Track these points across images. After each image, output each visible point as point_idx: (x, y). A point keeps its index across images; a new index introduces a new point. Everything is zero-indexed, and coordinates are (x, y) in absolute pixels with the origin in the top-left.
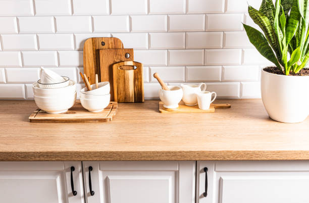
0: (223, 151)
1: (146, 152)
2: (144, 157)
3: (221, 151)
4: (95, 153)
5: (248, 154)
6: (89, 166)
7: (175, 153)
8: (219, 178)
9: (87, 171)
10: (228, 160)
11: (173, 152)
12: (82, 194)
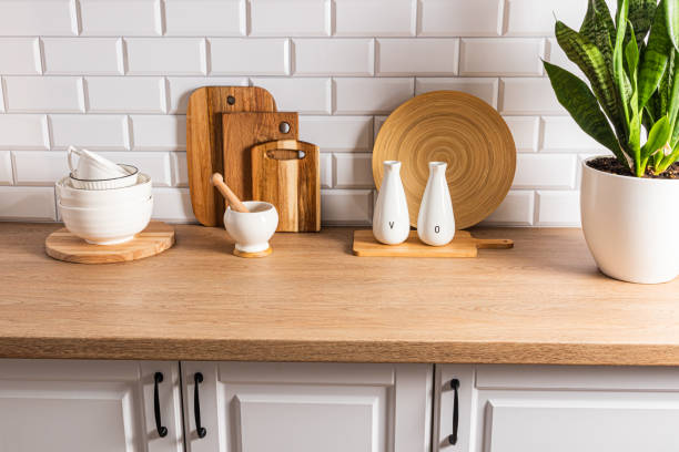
0: (494, 344)
1: (323, 344)
2: (318, 353)
3: (489, 344)
4: (210, 343)
5: (550, 350)
6: (194, 372)
7: (386, 347)
8: (485, 403)
9: (190, 383)
10: (504, 364)
11: (381, 344)
12: (178, 433)
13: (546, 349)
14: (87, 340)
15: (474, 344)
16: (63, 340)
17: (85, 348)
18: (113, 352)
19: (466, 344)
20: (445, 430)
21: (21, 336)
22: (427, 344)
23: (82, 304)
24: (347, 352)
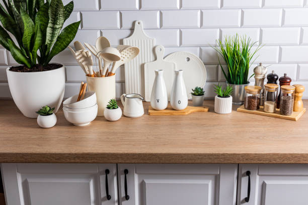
0: (269, 154)
1: (188, 155)
2: (185, 159)
3: (267, 154)
4: (134, 155)
5: (296, 157)
6: (124, 169)
7: (217, 156)
8: (262, 182)
9: (122, 174)
10: (273, 164)
11: (215, 155)
12: (116, 198)
13: (293, 156)
14: (76, 154)
15: (259, 154)
16: (64, 154)
17: (75, 158)
18: (88, 160)
19: (256, 154)
20: (244, 195)
21: (44, 152)
22: (237, 154)
23: (70, 137)
24: (199, 159)
